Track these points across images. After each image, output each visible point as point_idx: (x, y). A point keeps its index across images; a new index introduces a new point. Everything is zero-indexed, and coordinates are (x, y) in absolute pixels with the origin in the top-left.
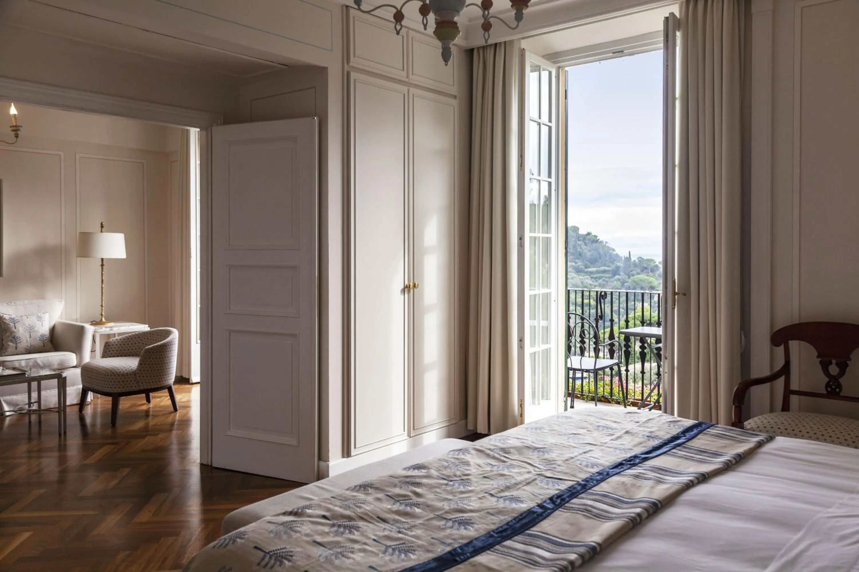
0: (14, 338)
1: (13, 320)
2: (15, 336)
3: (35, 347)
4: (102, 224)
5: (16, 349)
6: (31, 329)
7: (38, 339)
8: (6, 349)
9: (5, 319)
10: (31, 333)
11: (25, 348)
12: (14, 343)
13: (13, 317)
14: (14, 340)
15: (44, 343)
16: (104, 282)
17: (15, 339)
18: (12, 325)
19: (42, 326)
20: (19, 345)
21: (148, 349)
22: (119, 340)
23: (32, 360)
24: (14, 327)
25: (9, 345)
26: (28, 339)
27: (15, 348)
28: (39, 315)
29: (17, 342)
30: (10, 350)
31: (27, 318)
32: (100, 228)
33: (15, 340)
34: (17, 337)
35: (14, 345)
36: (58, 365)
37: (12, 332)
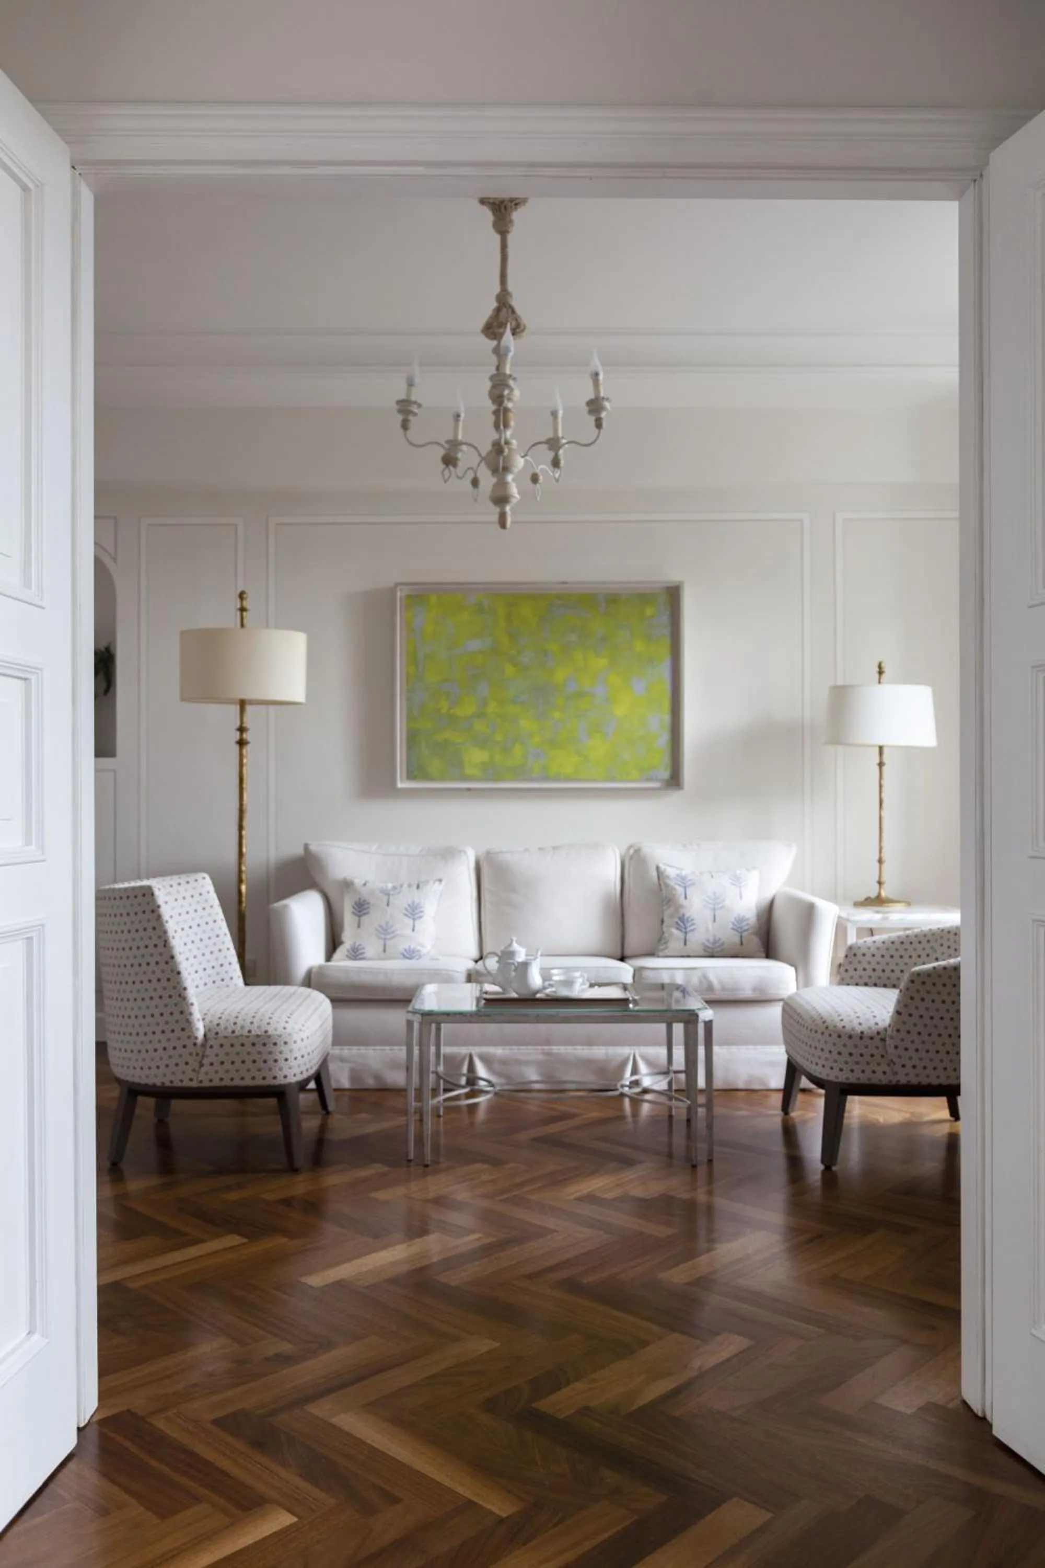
0: (682, 919)
1: (683, 880)
2: (684, 915)
3: (723, 944)
4: (880, 666)
5: (685, 944)
6: (716, 904)
7: (731, 926)
8: (666, 943)
9: (668, 877)
10: (717, 913)
11: (703, 944)
12: (681, 930)
13: (684, 873)
14: (681, 924)
15: (741, 937)
16: (884, 805)
17: (683, 923)
18: (680, 890)
19: (741, 897)
20: (689, 936)
21: (919, 974)
22: (879, 944)
23: (699, 973)
24: (683, 896)
25: (671, 934)
26: (710, 926)
27: (682, 943)
28: (738, 872)
29: (688, 930)
30: (675, 944)
31: (712, 877)
32: (877, 676)
33: (684, 925)
34: (688, 918)
35: (681, 935)
36: (755, 989)
37: (679, 907)
